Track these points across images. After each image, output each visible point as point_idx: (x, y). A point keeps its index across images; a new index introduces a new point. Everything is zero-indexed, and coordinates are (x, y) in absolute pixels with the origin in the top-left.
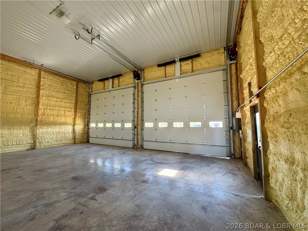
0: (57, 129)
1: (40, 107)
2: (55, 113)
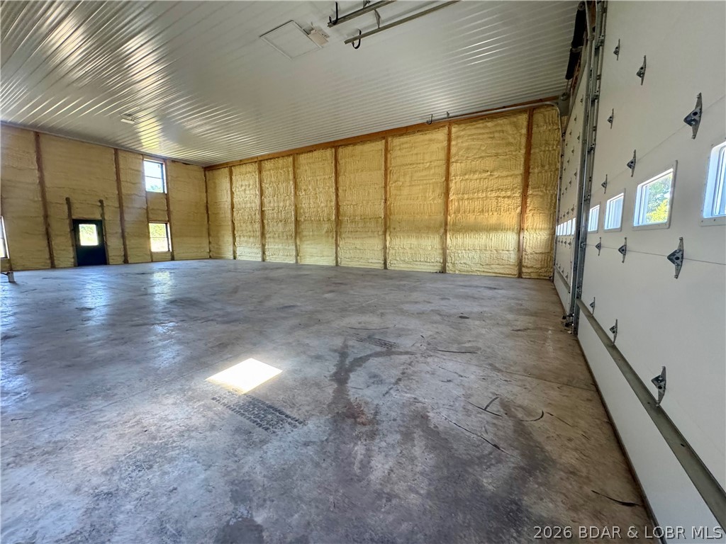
0: (481, 240)
1: (452, 197)
2: (477, 205)
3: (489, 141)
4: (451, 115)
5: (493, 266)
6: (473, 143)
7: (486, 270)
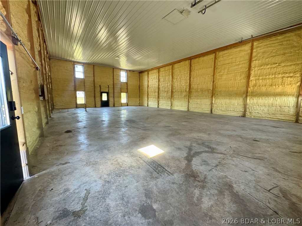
0: (270, 100)
1: (251, 78)
2: (268, 82)
3: (280, 47)
4: (253, 36)
5: (277, 115)
6: (268, 49)
7: (271, 117)
